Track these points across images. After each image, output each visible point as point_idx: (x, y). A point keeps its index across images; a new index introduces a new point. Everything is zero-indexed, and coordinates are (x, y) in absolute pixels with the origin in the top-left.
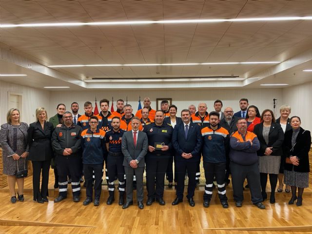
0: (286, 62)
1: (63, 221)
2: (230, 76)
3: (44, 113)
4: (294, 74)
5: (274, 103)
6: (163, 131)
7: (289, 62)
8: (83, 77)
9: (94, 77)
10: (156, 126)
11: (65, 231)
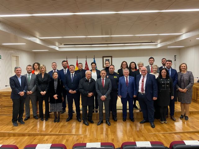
0: (187, 34)
1: (66, 132)
2: (150, 42)
3: (44, 68)
4: (190, 41)
5: (175, 58)
6: (114, 77)
7: (188, 34)
8: (57, 44)
9: (65, 44)
10: (110, 74)
11: (70, 138)
